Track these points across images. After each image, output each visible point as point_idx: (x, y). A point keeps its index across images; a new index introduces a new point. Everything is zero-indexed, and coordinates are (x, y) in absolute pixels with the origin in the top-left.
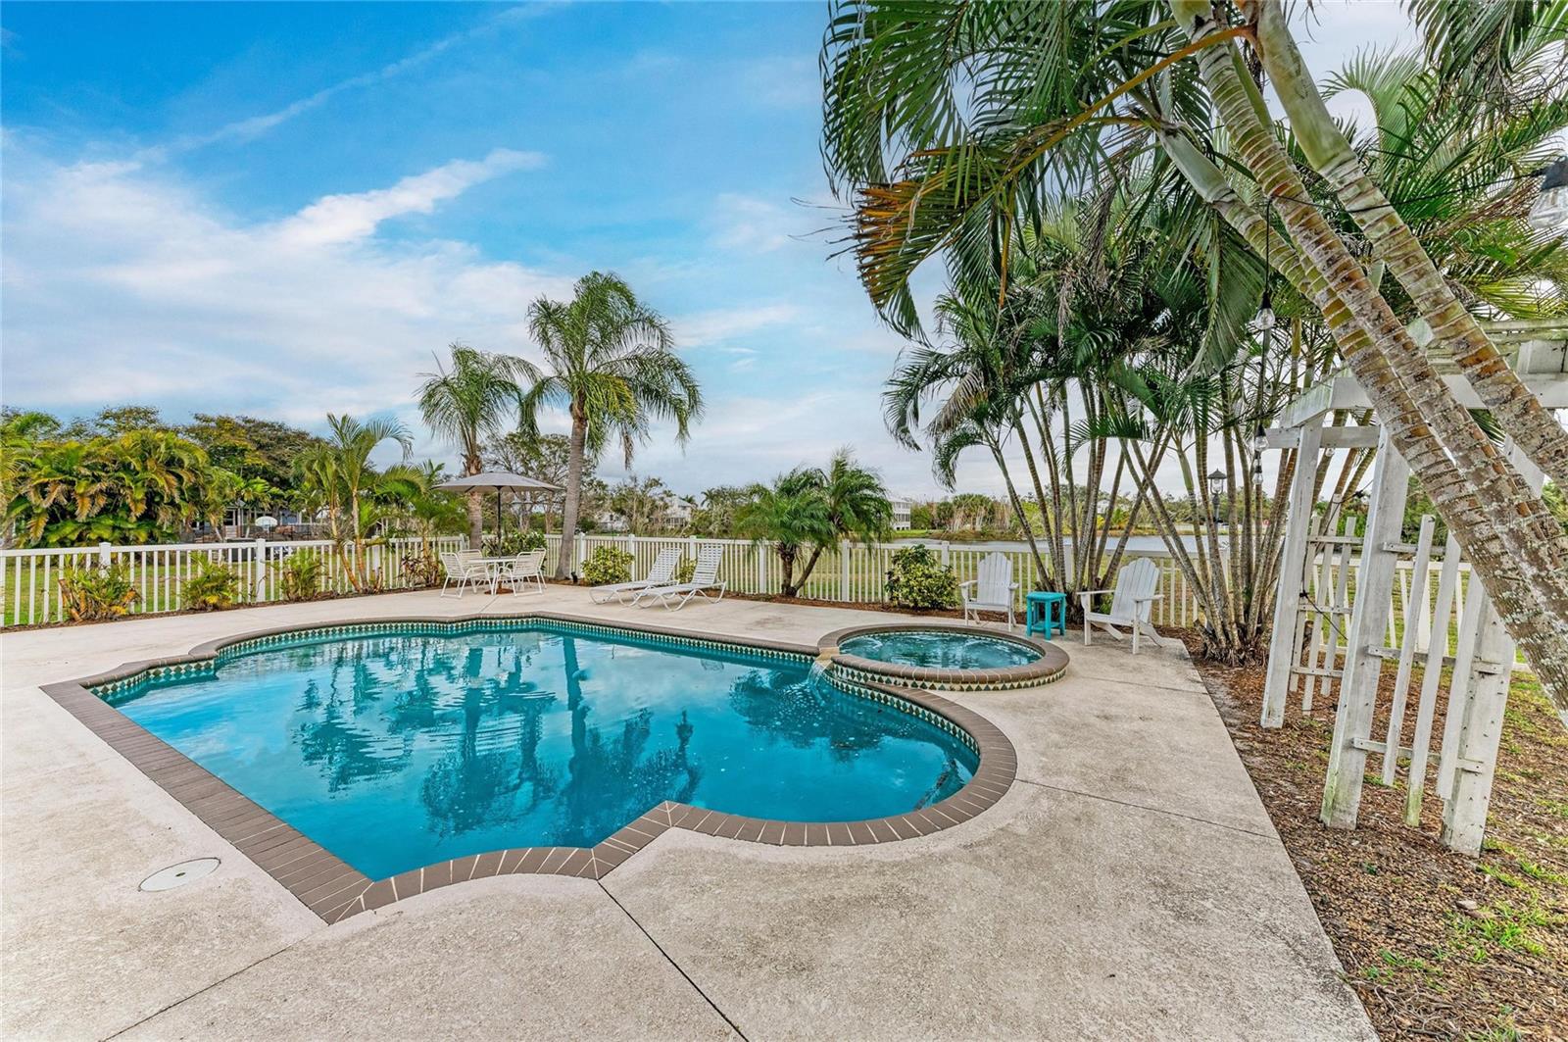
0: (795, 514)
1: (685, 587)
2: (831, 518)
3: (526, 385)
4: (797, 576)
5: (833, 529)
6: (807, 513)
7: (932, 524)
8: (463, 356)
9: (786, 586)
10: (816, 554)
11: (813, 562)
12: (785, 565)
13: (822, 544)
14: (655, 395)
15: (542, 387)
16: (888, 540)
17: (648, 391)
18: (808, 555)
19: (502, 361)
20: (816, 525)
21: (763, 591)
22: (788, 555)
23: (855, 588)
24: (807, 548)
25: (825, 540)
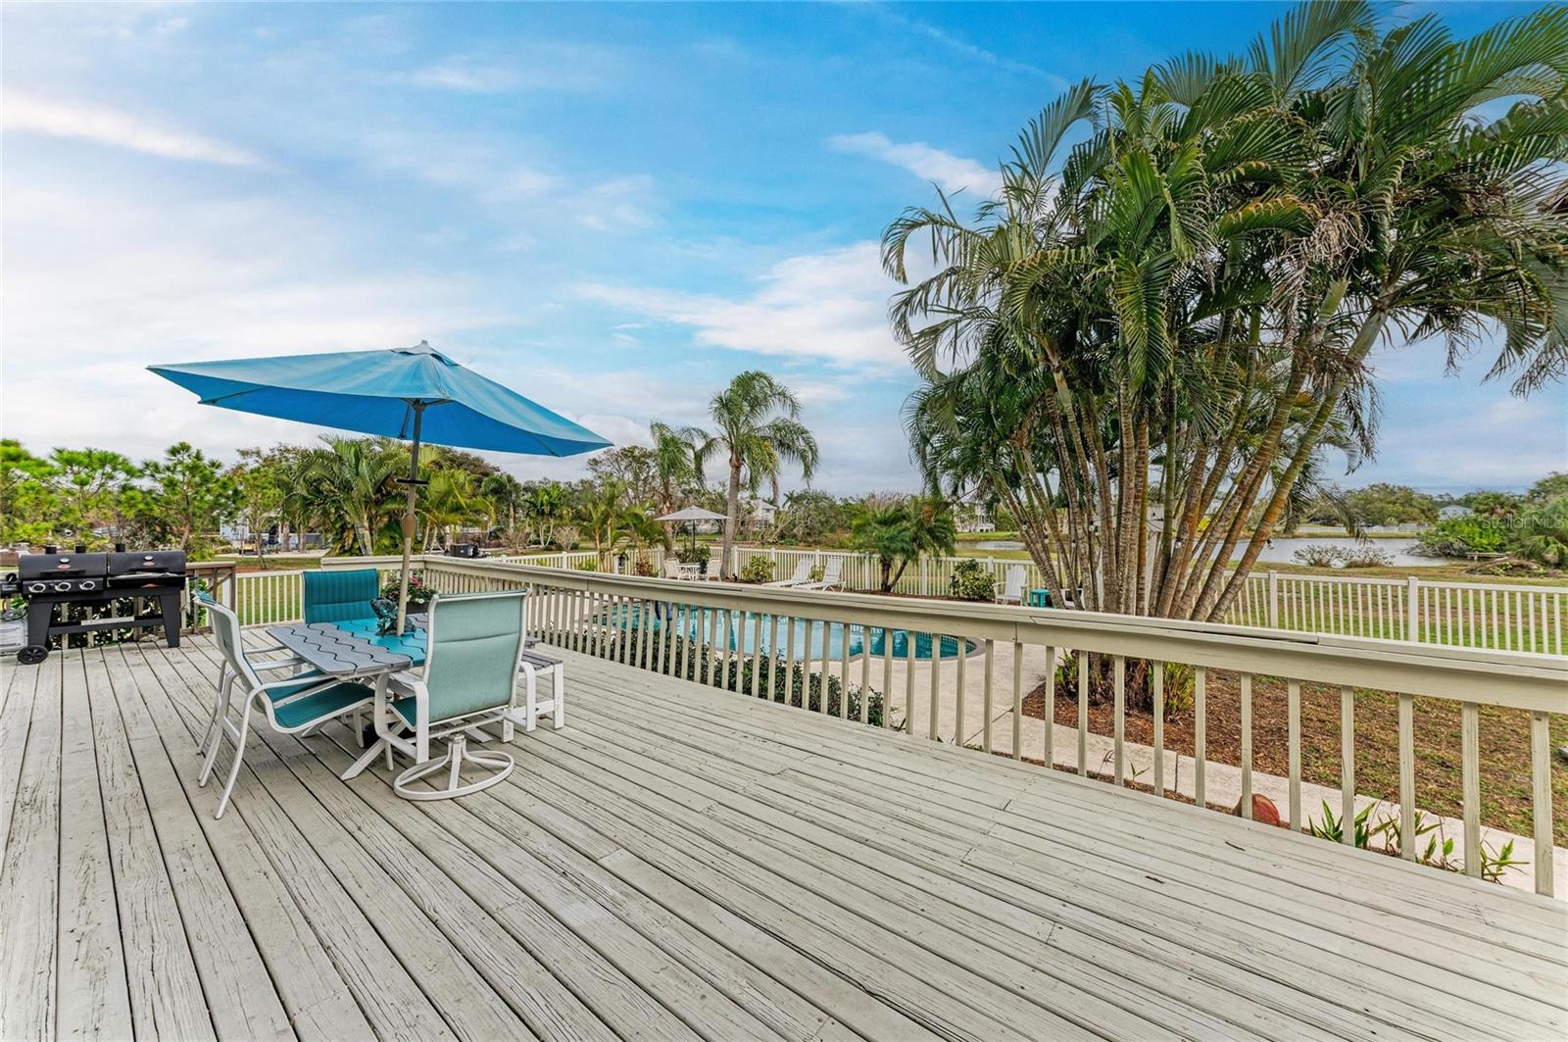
0: (891, 539)
1: (818, 585)
2: (914, 540)
3: (699, 444)
4: (891, 578)
5: (916, 548)
6: (899, 538)
8: (658, 427)
9: (884, 584)
10: (905, 564)
11: (902, 569)
12: (883, 571)
13: (909, 558)
14: (785, 446)
15: (709, 445)
16: (953, 555)
17: (781, 444)
18: (899, 564)
19: (687, 430)
20: (905, 546)
21: (868, 588)
22: (886, 565)
23: (930, 587)
24: (898, 560)
25: (911, 555)
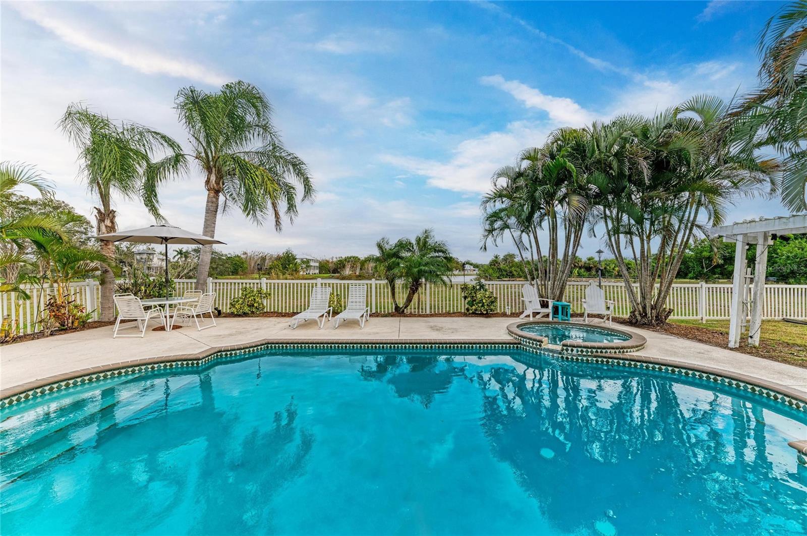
7: (329, 271)
23: (433, 306)
